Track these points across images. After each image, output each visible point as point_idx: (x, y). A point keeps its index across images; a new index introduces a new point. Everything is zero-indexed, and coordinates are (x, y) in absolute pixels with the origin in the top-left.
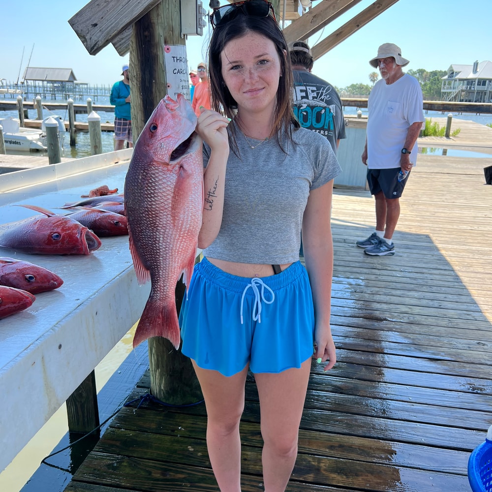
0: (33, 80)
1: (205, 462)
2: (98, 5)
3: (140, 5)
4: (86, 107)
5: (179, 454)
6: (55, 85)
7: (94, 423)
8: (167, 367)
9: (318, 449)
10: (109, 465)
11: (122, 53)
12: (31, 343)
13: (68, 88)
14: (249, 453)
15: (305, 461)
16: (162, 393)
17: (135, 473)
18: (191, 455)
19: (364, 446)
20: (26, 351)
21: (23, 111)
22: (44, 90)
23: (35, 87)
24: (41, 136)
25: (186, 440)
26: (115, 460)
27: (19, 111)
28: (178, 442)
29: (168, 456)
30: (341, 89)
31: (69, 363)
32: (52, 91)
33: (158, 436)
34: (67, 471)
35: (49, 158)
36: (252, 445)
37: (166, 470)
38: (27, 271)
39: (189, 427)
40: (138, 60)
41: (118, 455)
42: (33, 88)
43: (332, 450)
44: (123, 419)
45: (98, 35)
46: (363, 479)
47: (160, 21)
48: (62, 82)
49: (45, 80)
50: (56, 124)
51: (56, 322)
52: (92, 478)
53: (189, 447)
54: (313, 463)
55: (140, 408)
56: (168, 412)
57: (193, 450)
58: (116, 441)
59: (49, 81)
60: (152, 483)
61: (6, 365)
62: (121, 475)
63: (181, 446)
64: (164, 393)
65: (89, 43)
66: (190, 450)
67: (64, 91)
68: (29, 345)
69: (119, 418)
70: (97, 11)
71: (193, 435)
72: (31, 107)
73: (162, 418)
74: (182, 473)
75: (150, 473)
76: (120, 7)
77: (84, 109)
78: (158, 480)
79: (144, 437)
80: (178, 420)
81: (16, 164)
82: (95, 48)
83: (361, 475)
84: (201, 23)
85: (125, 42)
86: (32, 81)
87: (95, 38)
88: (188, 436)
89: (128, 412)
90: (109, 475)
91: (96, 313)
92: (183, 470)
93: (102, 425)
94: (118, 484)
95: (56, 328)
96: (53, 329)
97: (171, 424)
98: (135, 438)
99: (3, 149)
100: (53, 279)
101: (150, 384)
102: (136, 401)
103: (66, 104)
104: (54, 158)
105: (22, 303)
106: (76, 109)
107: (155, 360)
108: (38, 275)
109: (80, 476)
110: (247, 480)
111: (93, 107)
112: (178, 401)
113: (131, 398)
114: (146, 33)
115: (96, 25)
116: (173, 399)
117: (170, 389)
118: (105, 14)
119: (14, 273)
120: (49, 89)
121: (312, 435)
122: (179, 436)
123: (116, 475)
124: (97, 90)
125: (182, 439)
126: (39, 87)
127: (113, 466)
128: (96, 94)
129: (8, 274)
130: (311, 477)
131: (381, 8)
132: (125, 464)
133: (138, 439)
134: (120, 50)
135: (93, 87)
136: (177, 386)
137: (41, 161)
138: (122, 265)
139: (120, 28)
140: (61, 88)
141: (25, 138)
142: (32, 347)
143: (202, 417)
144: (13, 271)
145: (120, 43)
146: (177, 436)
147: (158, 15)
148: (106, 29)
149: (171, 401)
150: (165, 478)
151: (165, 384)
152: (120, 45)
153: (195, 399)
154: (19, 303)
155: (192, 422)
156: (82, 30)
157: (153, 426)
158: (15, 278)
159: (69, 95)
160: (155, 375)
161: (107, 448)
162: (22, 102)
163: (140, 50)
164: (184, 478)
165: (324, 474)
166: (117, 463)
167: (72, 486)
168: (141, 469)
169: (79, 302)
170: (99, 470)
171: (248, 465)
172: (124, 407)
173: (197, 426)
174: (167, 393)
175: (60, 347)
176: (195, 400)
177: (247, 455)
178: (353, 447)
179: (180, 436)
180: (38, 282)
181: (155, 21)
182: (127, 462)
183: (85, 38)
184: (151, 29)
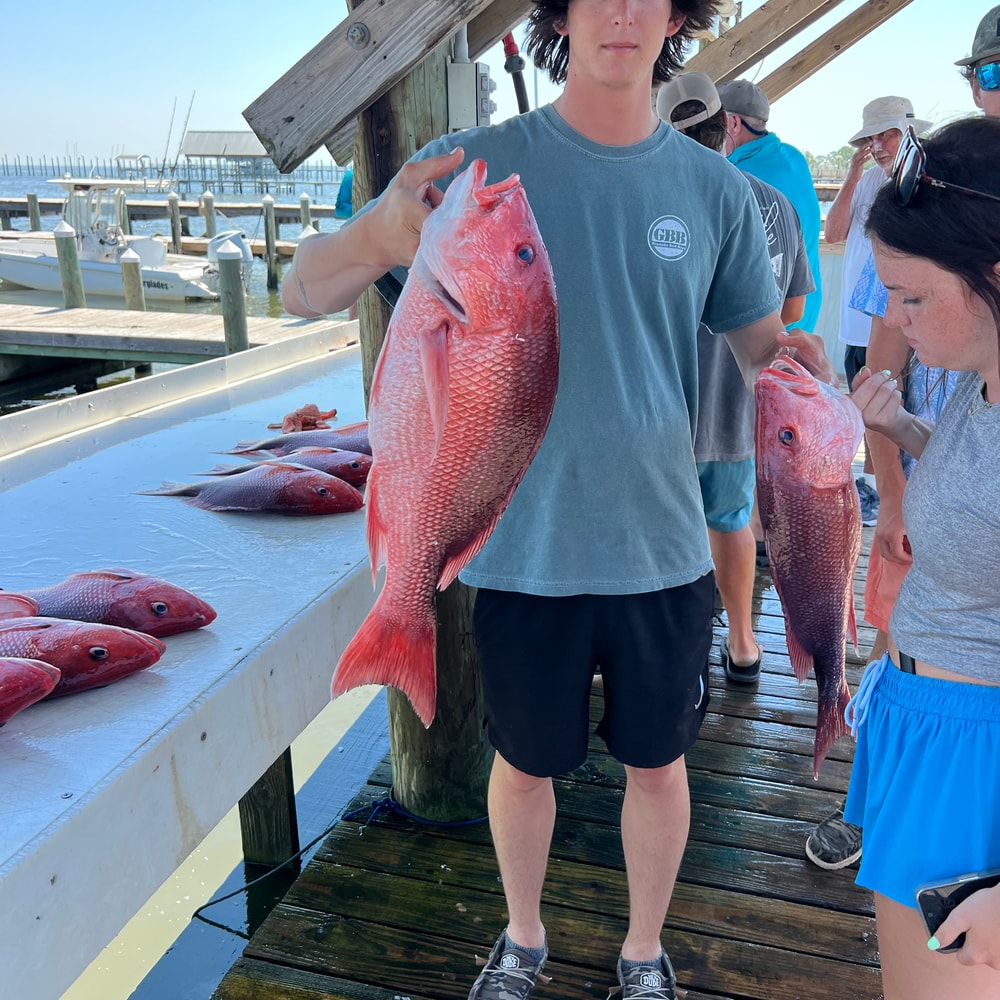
0: (200, 156)
1: (485, 936)
2: (295, 83)
3: (371, 82)
4: (298, 210)
5: (440, 918)
6: (241, 164)
7: (289, 847)
8: (422, 750)
9: (707, 921)
10: (311, 930)
11: (342, 160)
12: (152, 732)
13: (265, 170)
14: (571, 922)
15: (677, 944)
16: (413, 799)
17: (357, 950)
18: (462, 921)
19: (796, 920)
20: (143, 748)
21: (180, 220)
22: (220, 175)
23: (204, 169)
24: (207, 270)
25: (454, 890)
26: (322, 922)
27: (172, 222)
28: (438, 893)
29: (419, 920)
30: (819, 157)
31: (220, 764)
32: (236, 175)
33: (402, 880)
34: (239, 934)
35: (225, 319)
36: (579, 907)
37: (413, 946)
38: (156, 595)
39: (461, 866)
40: (369, 180)
41: (327, 912)
42: (200, 171)
43: (734, 924)
44: (339, 845)
45: (296, 137)
46: (788, 985)
47: (407, 108)
48: (254, 158)
49: (223, 156)
50: (238, 253)
51: (197, 694)
52: (277, 954)
53: (458, 904)
54: (694, 948)
55: (371, 824)
56: (424, 834)
57: (465, 910)
58: (325, 886)
59: (229, 158)
60: (387, 970)
61: (109, 773)
62: (331, 952)
63: (444, 902)
64: (415, 798)
65: (278, 151)
66: (460, 909)
67: (257, 175)
68: (149, 736)
69: (331, 843)
70: (294, 94)
71: (468, 882)
72: (194, 211)
73: (411, 845)
74: (443, 953)
75: (383, 950)
76: (335, 86)
77: (295, 215)
78: (398, 964)
79: (374, 881)
80: (442, 852)
81: (164, 331)
82: (290, 161)
83: (787, 978)
84: (484, 108)
85: (347, 141)
86: (198, 159)
87: (289, 143)
88: (457, 883)
89: (350, 831)
90: (309, 949)
91: (271, 673)
92: (445, 949)
93: (303, 851)
94: (323, 968)
95: (197, 705)
96: (191, 708)
97: (429, 859)
98: (359, 882)
99: (140, 300)
100: (198, 611)
101: (391, 777)
102: (364, 810)
103: (260, 205)
104: (233, 319)
105: (141, 657)
106: (280, 214)
107: (399, 736)
108: (173, 602)
109: (258, 949)
110: (563, 974)
111: (312, 210)
112: (441, 814)
113: (355, 804)
114: (383, 131)
115: (290, 119)
116: (433, 810)
117: (427, 792)
118: (308, 99)
119: (131, 599)
120: (229, 172)
121: (697, 894)
122: (441, 882)
123: (321, 949)
124: (322, 171)
125: (446, 888)
126: (211, 169)
127: (317, 934)
128: (320, 181)
129: (122, 601)
130: (688, 975)
131: (885, 9)
132: (338, 930)
133: (365, 885)
134: (338, 155)
135: (314, 164)
136: (439, 786)
137: (209, 325)
138: (325, 580)
139: (335, 124)
140: (251, 170)
141: (177, 275)
142: (152, 741)
143: (485, 848)
144: (132, 595)
145: (339, 142)
146: (437, 882)
147: (404, 97)
148: (309, 127)
149: (428, 815)
150: (410, 960)
151: (419, 781)
152: (339, 146)
153: (476, 811)
154: (137, 657)
155: (466, 857)
156: (266, 129)
157: (394, 860)
158: (135, 609)
159: (267, 184)
160: (400, 763)
161: (308, 898)
162: (176, 204)
163: (372, 163)
164: (447, 964)
165: (713, 972)
166: (325, 927)
167: (242, 967)
168: (369, 942)
169: (241, 654)
170: (290, 939)
171: (569, 945)
172: (342, 822)
173: (475, 864)
174: (421, 799)
175: (204, 736)
176: (473, 814)
177: (568, 925)
178: (776, 920)
179: (443, 883)
180: (172, 616)
181: (400, 108)
182: (344, 928)
183: (272, 143)
184: (391, 124)
